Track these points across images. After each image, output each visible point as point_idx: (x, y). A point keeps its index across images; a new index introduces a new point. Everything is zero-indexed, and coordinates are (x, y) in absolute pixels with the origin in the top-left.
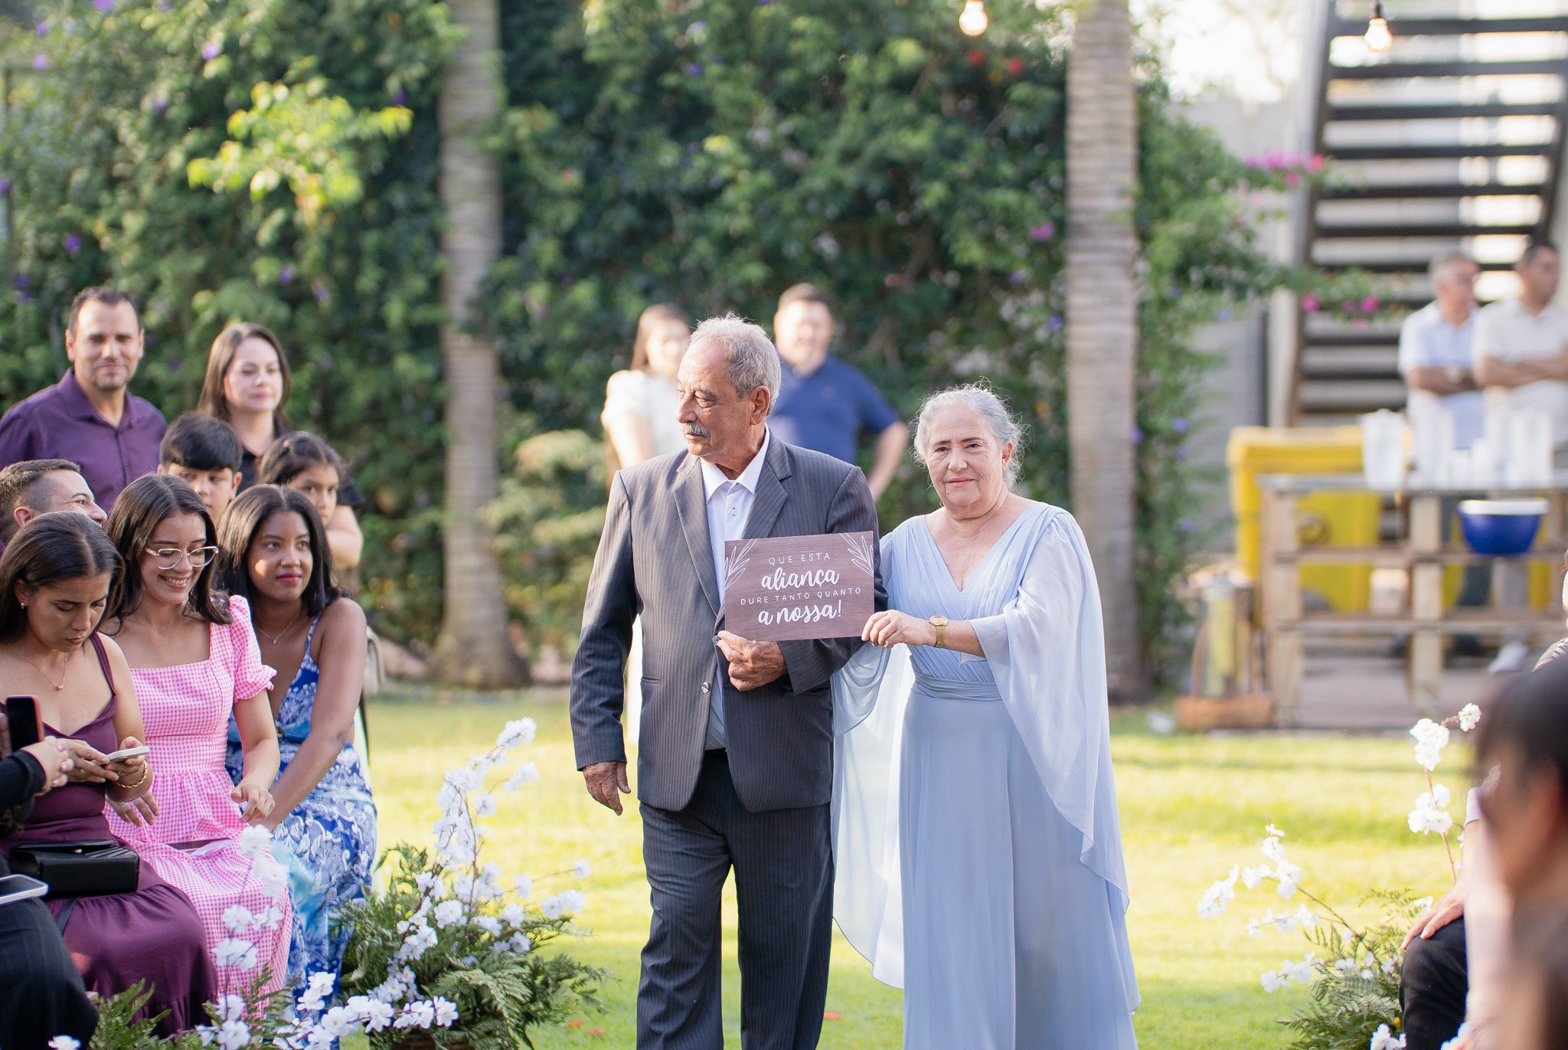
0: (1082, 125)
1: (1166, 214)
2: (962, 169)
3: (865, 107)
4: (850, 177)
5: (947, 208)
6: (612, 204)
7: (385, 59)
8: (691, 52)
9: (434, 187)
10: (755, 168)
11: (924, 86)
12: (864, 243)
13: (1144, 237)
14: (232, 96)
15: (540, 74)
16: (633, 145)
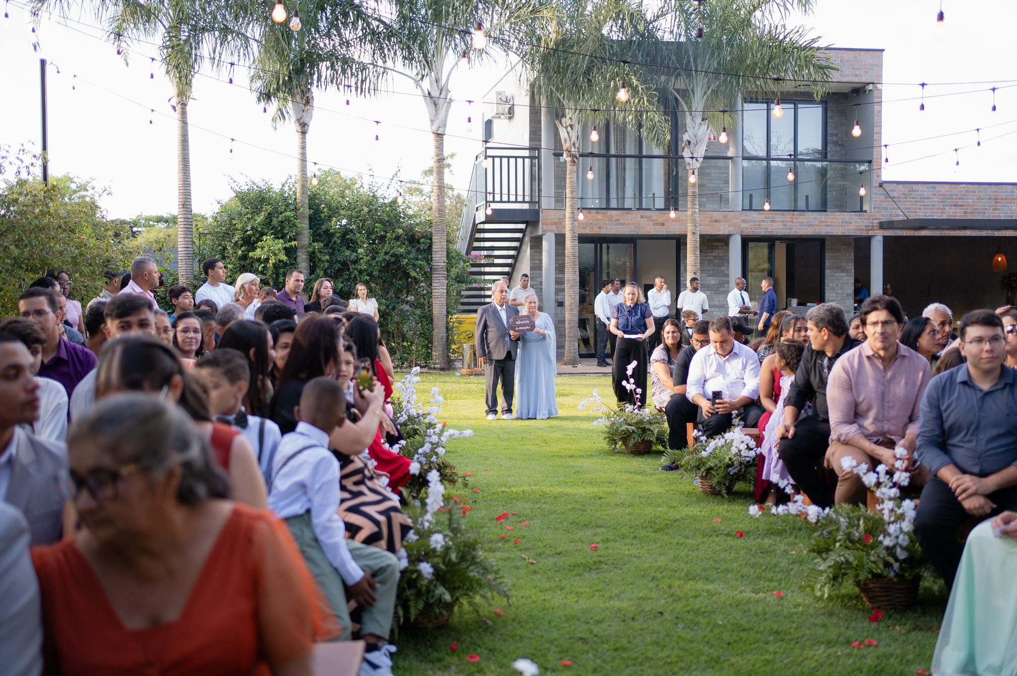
0: (435, 247)
1: (452, 267)
2: (411, 256)
3: (389, 243)
4: (387, 258)
5: (407, 264)
6: (335, 263)
7: (286, 231)
8: (352, 231)
9: (295, 259)
10: (367, 256)
11: (401, 239)
12: (388, 273)
13: (448, 271)
14: (253, 239)
15: (319, 235)
16: (339, 250)
